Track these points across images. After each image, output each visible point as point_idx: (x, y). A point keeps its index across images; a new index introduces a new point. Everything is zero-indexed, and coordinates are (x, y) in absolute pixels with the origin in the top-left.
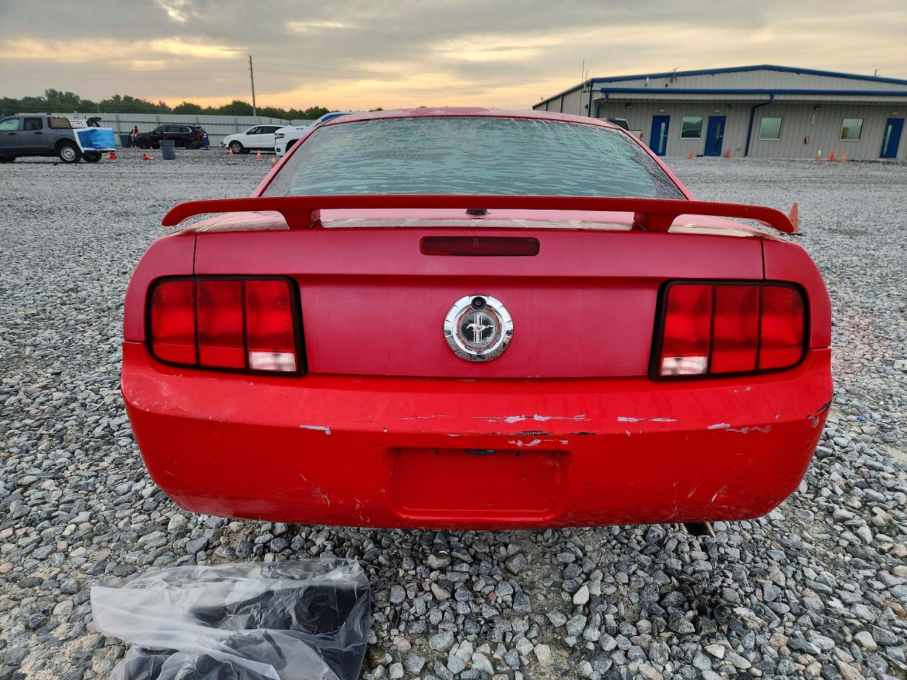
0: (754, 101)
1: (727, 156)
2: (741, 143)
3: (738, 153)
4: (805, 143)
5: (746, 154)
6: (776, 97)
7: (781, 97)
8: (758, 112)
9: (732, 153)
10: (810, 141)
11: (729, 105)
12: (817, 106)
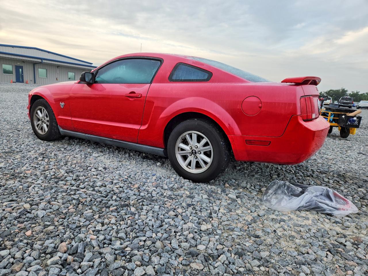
0: (33, 61)
1: (27, 83)
2: (32, 78)
3: (31, 82)
4: (57, 80)
5: (35, 83)
6: (44, 61)
7: (46, 61)
8: (36, 66)
9: (29, 82)
10: (58, 79)
11: (23, 61)
12: (58, 66)
